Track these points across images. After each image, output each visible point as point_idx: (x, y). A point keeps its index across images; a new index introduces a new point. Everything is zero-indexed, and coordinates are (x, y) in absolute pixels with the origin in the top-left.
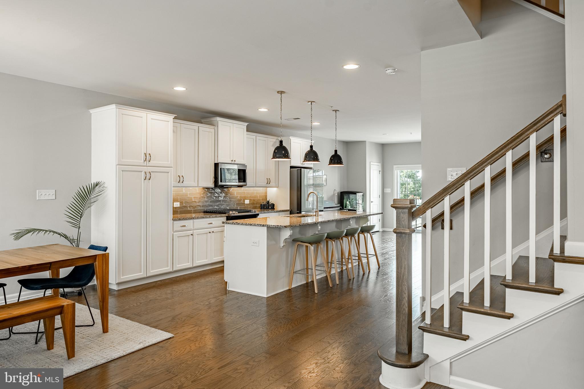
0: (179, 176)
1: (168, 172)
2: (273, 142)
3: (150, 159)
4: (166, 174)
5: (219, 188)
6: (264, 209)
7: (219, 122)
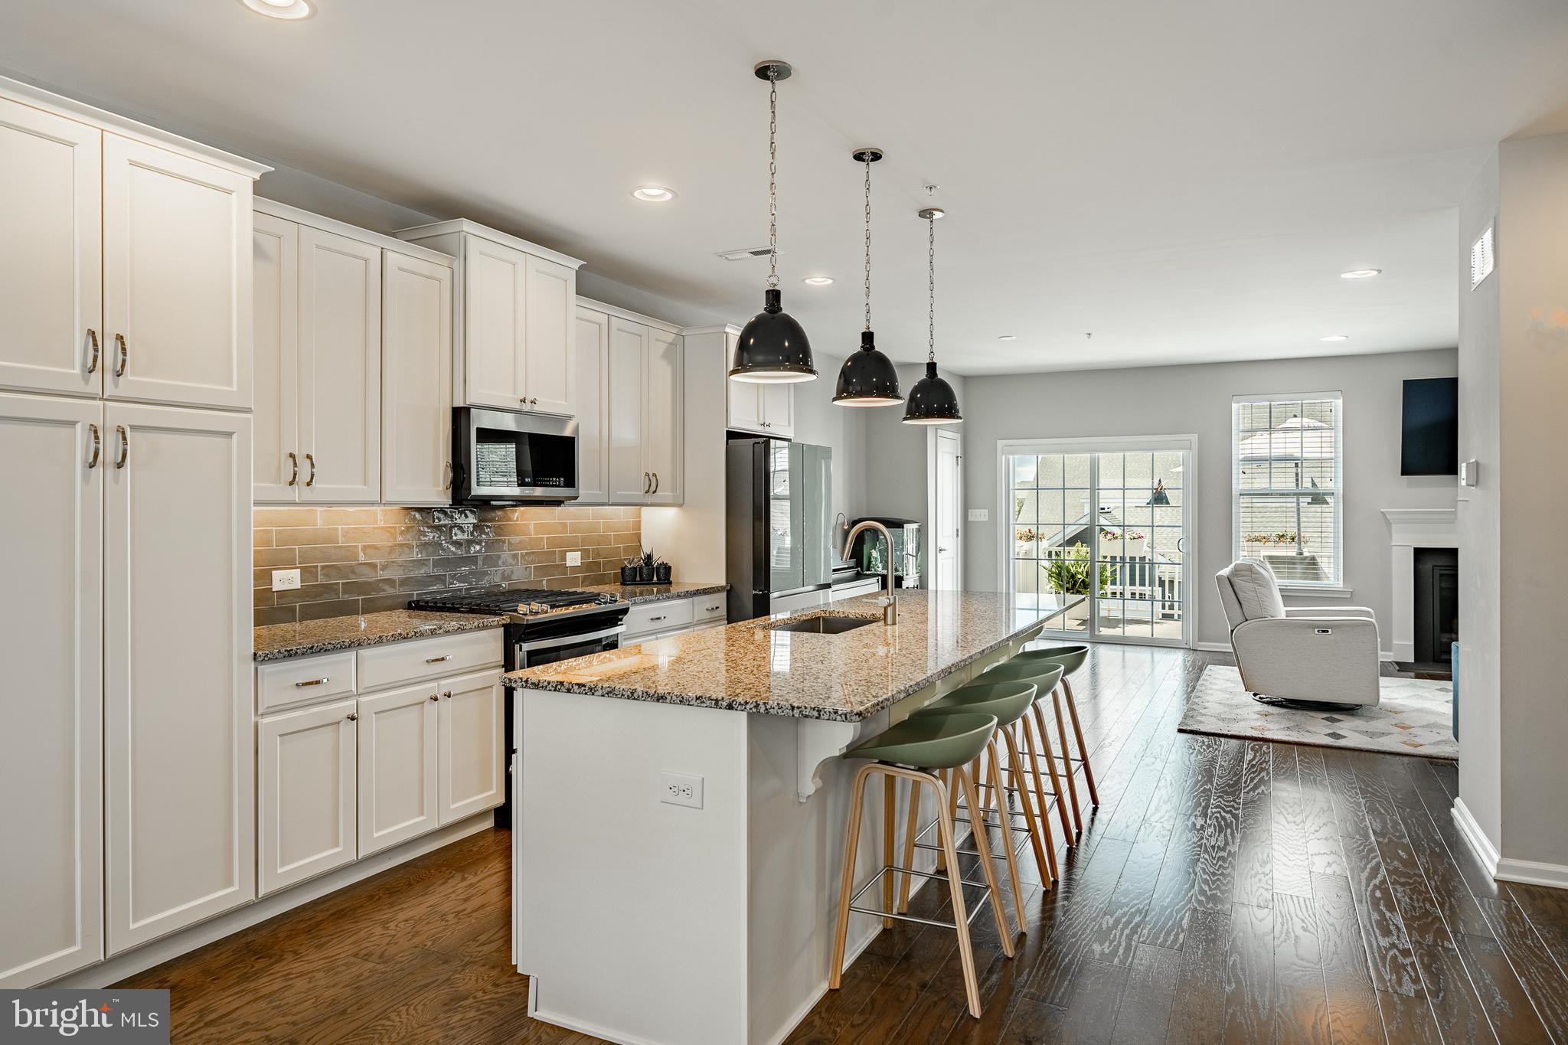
0: (292, 456)
1: (230, 434)
2: (665, 346)
3: (123, 365)
4: (220, 441)
5: (471, 512)
6: (634, 583)
7: (471, 240)
